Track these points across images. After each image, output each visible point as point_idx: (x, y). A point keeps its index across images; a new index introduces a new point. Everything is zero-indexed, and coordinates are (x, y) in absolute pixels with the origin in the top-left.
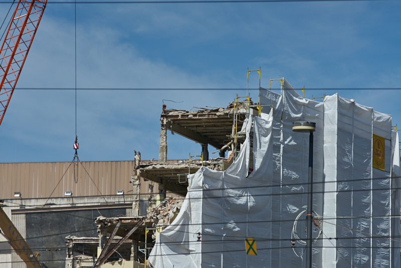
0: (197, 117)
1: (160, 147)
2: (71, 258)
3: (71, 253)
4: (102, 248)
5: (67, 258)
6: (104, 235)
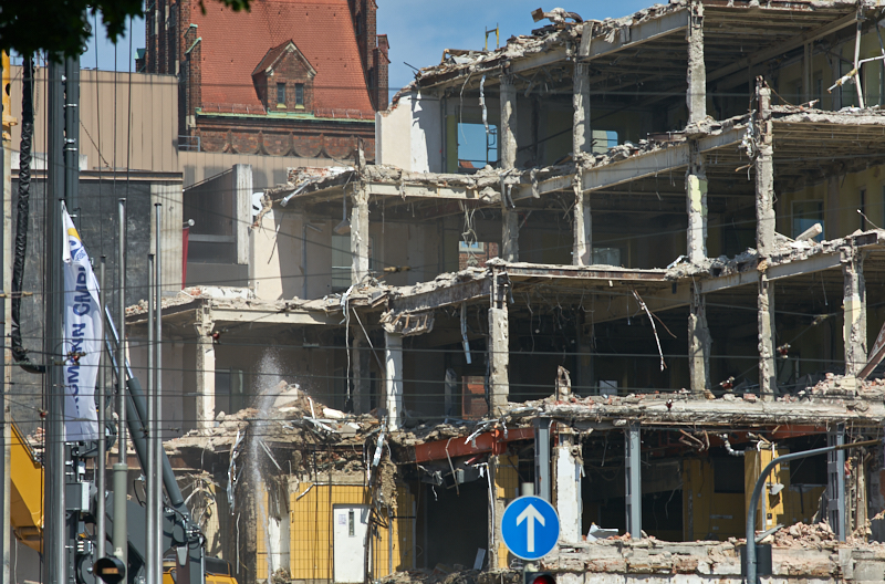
0: (769, 7)
1: (693, 68)
2: (505, 309)
3: (504, 299)
4: (862, 301)
5: (494, 309)
6: (861, 270)
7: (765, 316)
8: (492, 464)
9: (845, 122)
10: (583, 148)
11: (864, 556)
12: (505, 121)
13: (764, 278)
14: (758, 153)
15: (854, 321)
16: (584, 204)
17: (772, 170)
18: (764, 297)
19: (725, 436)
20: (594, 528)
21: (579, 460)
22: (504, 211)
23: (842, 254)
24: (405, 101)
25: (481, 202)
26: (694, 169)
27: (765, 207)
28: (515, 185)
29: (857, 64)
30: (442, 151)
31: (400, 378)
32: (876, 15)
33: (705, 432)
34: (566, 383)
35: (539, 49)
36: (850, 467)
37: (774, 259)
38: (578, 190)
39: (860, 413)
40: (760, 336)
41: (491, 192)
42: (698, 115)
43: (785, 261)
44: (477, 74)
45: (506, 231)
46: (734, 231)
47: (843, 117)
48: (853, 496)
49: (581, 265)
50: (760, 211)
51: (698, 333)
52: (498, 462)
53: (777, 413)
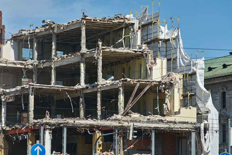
0: (102, 22)
1: (82, 36)
2: (33, 96)
3: (33, 93)
4: (123, 96)
5: (30, 96)
6: (123, 88)
7: (99, 99)
8: (28, 135)
9: (120, 51)
10: (54, 56)
12: (34, 48)
13: (99, 90)
14: (98, 58)
15: (121, 101)
16: (54, 70)
17: (102, 63)
18: (99, 95)
19: (88, 129)
20: (54, 152)
21: (51, 135)
22: (34, 71)
23: (118, 84)
24: (9, 42)
25: (28, 68)
26: (82, 62)
27: (100, 72)
28: (37, 64)
29: (123, 37)
30: (18, 55)
31: (6, 113)
32: (128, 25)
33: (83, 128)
34: (48, 115)
35: (44, 30)
36: (119, 138)
37: (102, 85)
38: (53, 66)
39: (122, 124)
40: (98, 104)
41: (30, 66)
42: (83, 48)
43: (104, 86)
44: (28, 36)
45: (34, 76)
46: (91, 78)
47: (120, 50)
48: (119, 145)
49: (53, 85)
50: (98, 73)
51: (82, 103)
52: (30, 135)
53: (101, 124)
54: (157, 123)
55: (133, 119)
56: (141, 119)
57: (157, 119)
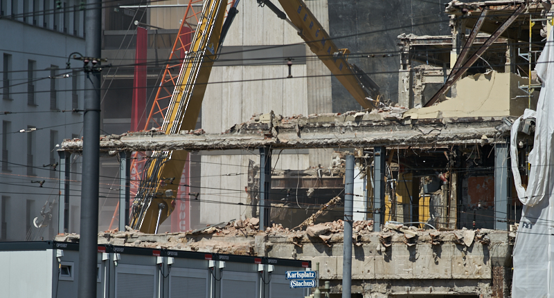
11: (279, 240)
53: (215, 142)
54: (385, 127)
55: (312, 121)
56: (336, 120)
57: (384, 115)
